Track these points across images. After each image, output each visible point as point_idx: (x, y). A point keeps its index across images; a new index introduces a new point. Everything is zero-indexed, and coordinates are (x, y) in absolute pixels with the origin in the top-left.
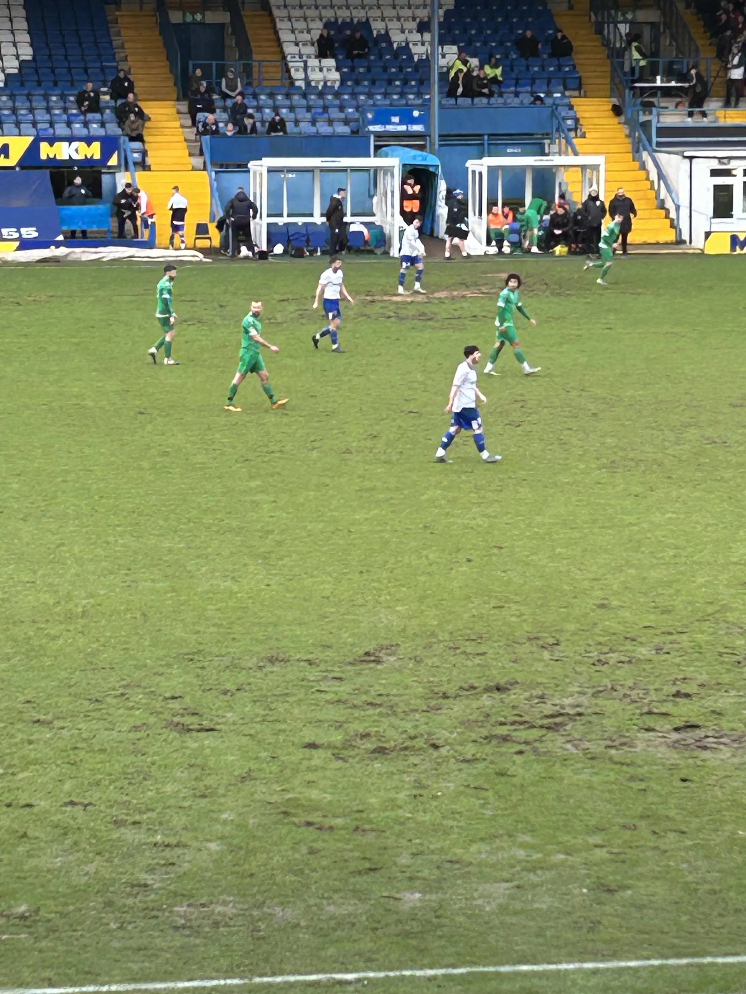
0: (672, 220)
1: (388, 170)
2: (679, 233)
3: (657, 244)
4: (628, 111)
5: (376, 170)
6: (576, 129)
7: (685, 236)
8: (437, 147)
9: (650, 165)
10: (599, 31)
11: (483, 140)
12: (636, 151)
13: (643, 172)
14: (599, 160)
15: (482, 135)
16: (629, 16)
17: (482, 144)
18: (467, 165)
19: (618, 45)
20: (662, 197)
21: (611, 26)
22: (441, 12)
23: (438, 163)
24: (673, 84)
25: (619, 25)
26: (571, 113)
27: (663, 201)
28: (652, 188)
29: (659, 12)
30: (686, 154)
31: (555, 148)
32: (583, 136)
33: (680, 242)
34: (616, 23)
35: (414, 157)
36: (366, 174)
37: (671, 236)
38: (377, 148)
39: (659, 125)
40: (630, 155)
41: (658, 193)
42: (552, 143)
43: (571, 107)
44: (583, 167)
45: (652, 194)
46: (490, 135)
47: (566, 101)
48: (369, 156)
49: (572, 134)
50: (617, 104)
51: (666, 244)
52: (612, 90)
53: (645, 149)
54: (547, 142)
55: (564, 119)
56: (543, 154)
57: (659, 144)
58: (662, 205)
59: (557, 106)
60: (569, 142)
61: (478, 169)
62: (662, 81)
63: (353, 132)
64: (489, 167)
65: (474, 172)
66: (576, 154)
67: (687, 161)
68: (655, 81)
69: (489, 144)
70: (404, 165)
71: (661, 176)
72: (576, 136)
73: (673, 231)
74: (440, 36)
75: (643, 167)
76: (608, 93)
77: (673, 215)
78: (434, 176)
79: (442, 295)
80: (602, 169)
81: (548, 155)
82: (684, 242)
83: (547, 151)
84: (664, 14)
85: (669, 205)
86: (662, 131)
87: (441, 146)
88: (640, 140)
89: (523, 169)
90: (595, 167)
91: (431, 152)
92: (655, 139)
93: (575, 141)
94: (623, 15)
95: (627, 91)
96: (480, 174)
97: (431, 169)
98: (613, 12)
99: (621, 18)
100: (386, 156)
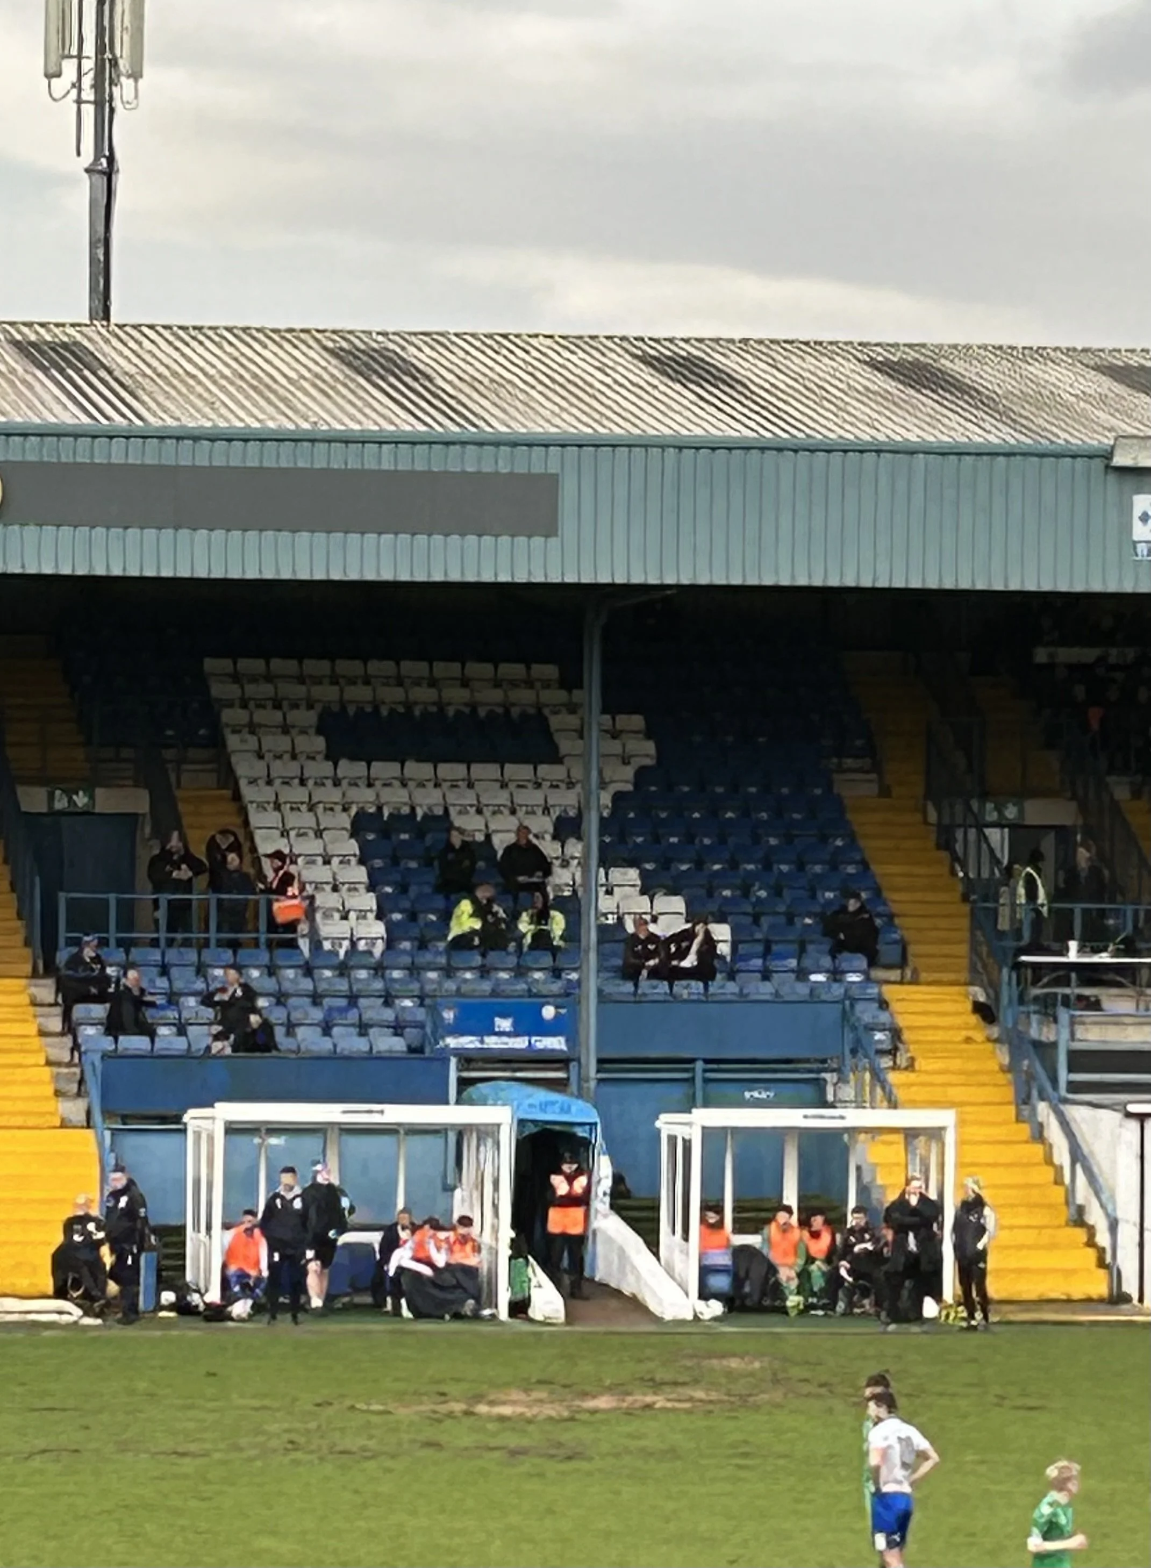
0: (1102, 1251)
1: (488, 1132)
2: (1116, 1276)
3: (1069, 1301)
4: (1007, 1015)
5: (461, 1132)
6: (893, 1052)
7: (1130, 1286)
8: (593, 1084)
9: (1054, 1133)
10: (945, 843)
11: (693, 1070)
12: (1024, 1100)
13: (1039, 1149)
14: (944, 1118)
15: (692, 1061)
16: (1011, 812)
17: (692, 1080)
18: (658, 1124)
19: (985, 874)
20: (1080, 1200)
21: (972, 833)
22: (606, 799)
23: (593, 1116)
24: (1104, 958)
25: (988, 831)
26: (884, 1017)
27: (1081, 1210)
28: (1058, 1181)
29: (1073, 806)
30: (1132, 1108)
31: (848, 1092)
32: (910, 1067)
33: (1118, 1298)
34: (981, 826)
35: (544, 1107)
36: (438, 1141)
37: (1099, 1286)
38: (464, 1083)
39: (1077, 1046)
40: (1012, 1110)
41: (1071, 1192)
42: (843, 1080)
43: (883, 1004)
44: (911, 1134)
45: (1058, 1194)
46: (707, 1061)
47: (873, 991)
48: (446, 1102)
49: (886, 1062)
50: (982, 999)
51: (1089, 1300)
52: (973, 969)
53: (1042, 1099)
54: (830, 1077)
55: (871, 1028)
56: (824, 1104)
57: (1074, 1087)
58: (1079, 1219)
59: (854, 1001)
60: (878, 1077)
61: (681, 1132)
62: (1081, 950)
63: (411, 1050)
64: (704, 1128)
65: (672, 1140)
66: (893, 1104)
67: (1134, 1125)
68: (1064, 951)
69: (706, 1081)
70: (522, 1123)
71: (1077, 1155)
72: (895, 1067)
73: (1102, 1273)
74: (603, 847)
75: (1039, 1135)
76: (964, 976)
77: (1103, 1239)
78: (586, 1144)
79: (603, 1402)
80: (950, 1138)
81: (832, 1106)
82: (1127, 1299)
83: (830, 1098)
84: (1083, 808)
85: (1096, 1217)
86: (1079, 1060)
87: (600, 1081)
88: (1031, 1077)
89: (779, 1134)
90: (936, 1134)
91: (580, 1096)
92: (1063, 1076)
93: (893, 1078)
94: (999, 809)
95: (1005, 971)
96: (687, 1145)
97: (581, 1132)
98: (975, 805)
99: (993, 816)
100: (483, 1102)
